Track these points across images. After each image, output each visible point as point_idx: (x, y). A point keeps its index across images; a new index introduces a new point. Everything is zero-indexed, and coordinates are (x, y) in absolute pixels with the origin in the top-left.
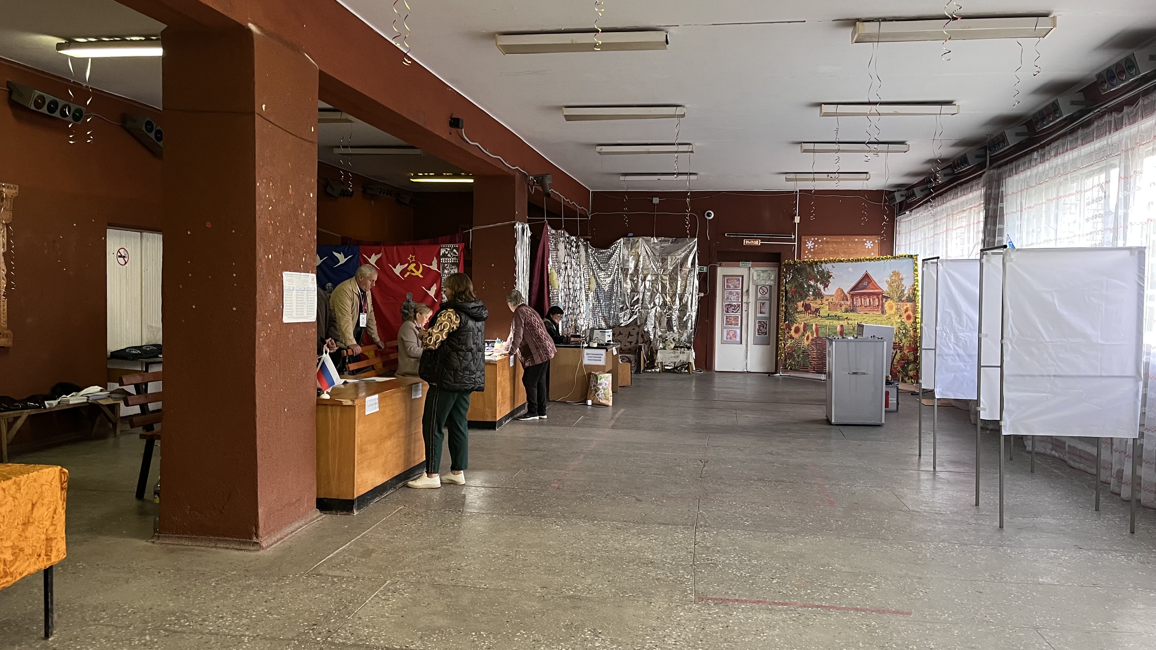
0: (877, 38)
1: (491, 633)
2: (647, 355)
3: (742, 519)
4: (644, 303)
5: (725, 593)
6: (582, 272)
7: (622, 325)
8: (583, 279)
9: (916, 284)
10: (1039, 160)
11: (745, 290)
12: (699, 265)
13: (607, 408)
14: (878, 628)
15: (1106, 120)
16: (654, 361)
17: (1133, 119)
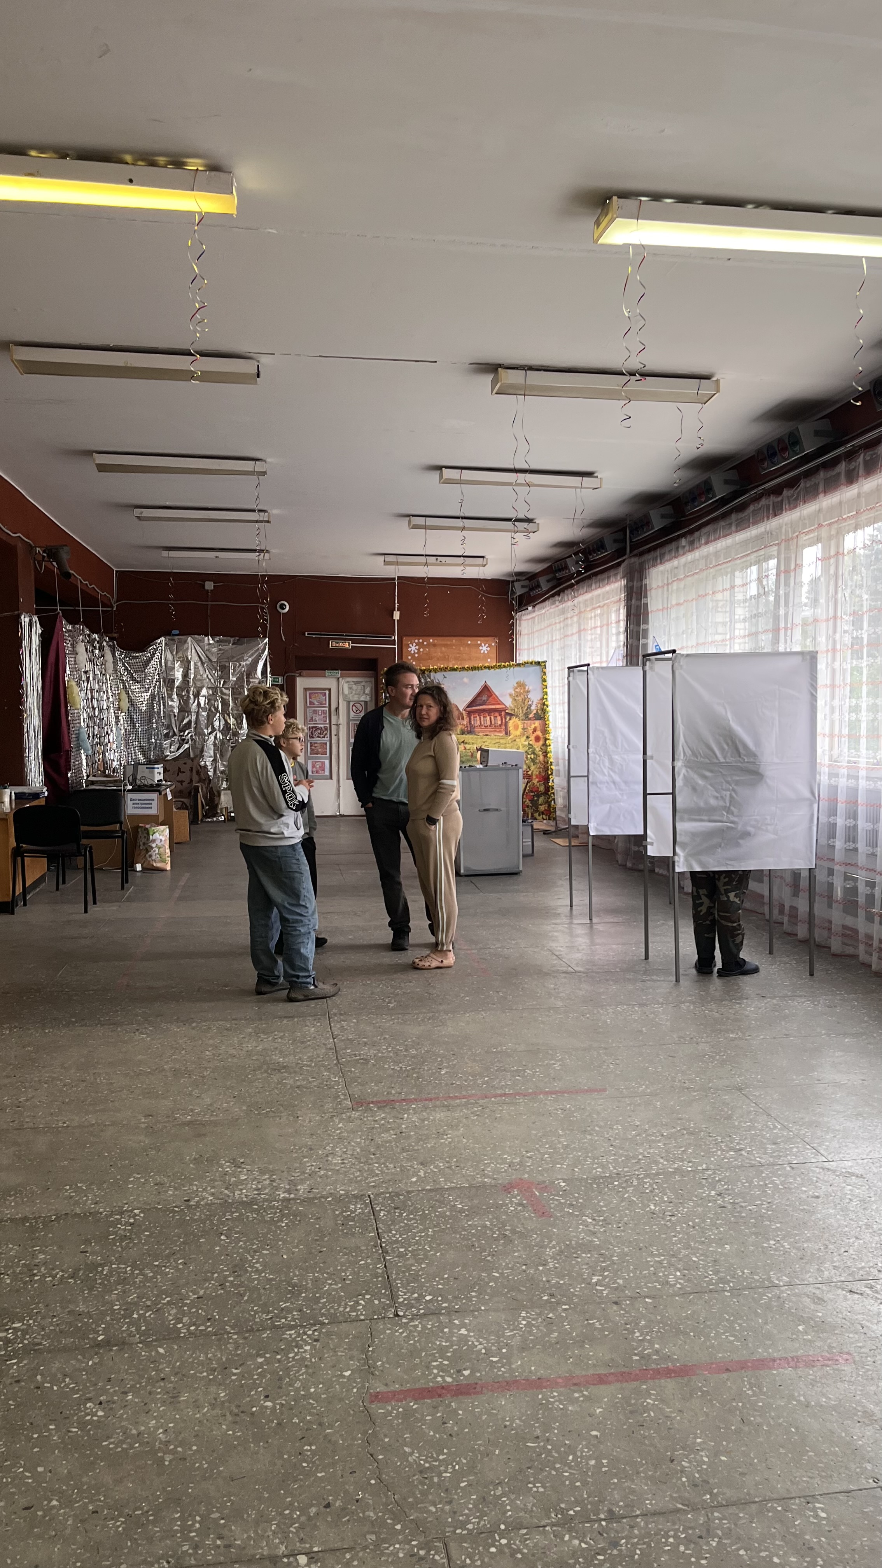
0: (525, 391)
1: (91, 1184)
2: (205, 797)
3: (384, 1001)
4: (198, 726)
5: (388, 1093)
6: (109, 685)
7: (168, 758)
8: (110, 694)
9: (545, 697)
10: (687, 548)
11: (333, 708)
12: (272, 674)
13: (164, 873)
14: (574, 1112)
15: (764, 503)
16: (217, 805)
17: (794, 504)
